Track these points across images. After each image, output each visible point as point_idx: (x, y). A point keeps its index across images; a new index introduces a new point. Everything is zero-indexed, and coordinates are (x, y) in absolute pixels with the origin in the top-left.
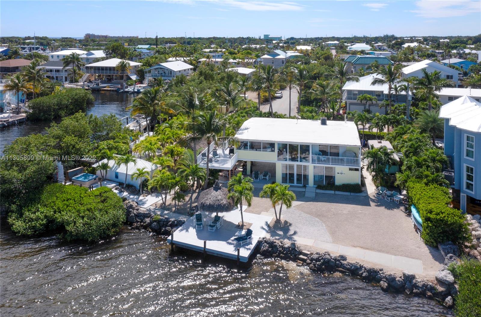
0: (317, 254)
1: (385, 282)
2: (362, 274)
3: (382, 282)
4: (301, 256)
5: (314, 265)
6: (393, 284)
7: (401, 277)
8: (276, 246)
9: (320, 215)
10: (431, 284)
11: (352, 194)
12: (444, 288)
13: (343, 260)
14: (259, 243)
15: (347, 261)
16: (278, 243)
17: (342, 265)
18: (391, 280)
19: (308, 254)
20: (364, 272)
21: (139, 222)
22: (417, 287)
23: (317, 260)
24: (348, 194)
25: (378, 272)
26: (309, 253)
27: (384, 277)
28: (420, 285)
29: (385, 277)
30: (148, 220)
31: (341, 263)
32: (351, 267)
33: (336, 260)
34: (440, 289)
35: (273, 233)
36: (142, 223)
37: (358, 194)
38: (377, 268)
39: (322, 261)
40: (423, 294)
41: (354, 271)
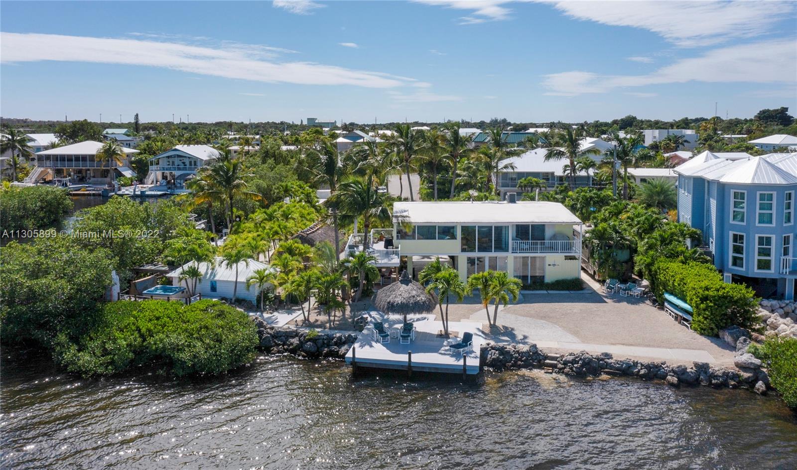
0: (571, 354)
1: (673, 376)
2: (639, 371)
3: (669, 377)
4: (547, 361)
5: (571, 369)
6: (684, 377)
7: (692, 368)
8: (508, 352)
9: (544, 317)
10: (733, 371)
11: (572, 292)
12: (751, 373)
13: (608, 359)
14: (484, 351)
15: (614, 359)
16: (510, 348)
17: (608, 365)
18: (681, 372)
19: (557, 358)
20: (642, 369)
21: (280, 345)
22: (716, 377)
23: (574, 362)
24: (567, 292)
25: (661, 366)
26: (558, 356)
27: (670, 371)
28: (720, 373)
29: (673, 371)
30: (295, 341)
31: (605, 362)
32: (622, 365)
33: (598, 359)
34: (746, 375)
35: (499, 341)
36: (285, 347)
37: (581, 292)
38: (657, 361)
39: (580, 362)
40: (724, 385)
41: (627, 371)
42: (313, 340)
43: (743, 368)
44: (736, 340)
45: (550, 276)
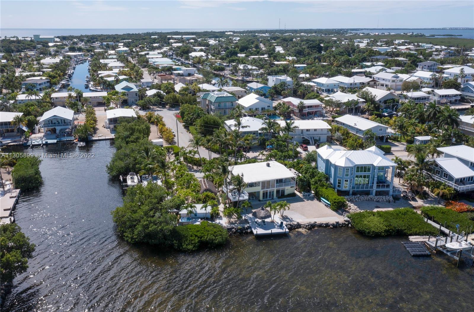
0: (307, 224)
3: (331, 226)
4: (302, 226)
5: (308, 228)
7: (335, 223)
8: (292, 225)
10: (344, 223)
14: (287, 226)
15: (317, 223)
17: (316, 225)
18: (333, 225)
20: (324, 225)
24: (291, 198)
26: (304, 224)
28: (341, 224)
30: (234, 231)
33: (314, 224)
34: (347, 223)
37: (297, 197)
38: (327, 222)
39: (310, 225)
40: (342, 226)
41: (320, 226)
42: (240, 229)
43: (346, 221)
44: (343, 212)
45: (286, 193)
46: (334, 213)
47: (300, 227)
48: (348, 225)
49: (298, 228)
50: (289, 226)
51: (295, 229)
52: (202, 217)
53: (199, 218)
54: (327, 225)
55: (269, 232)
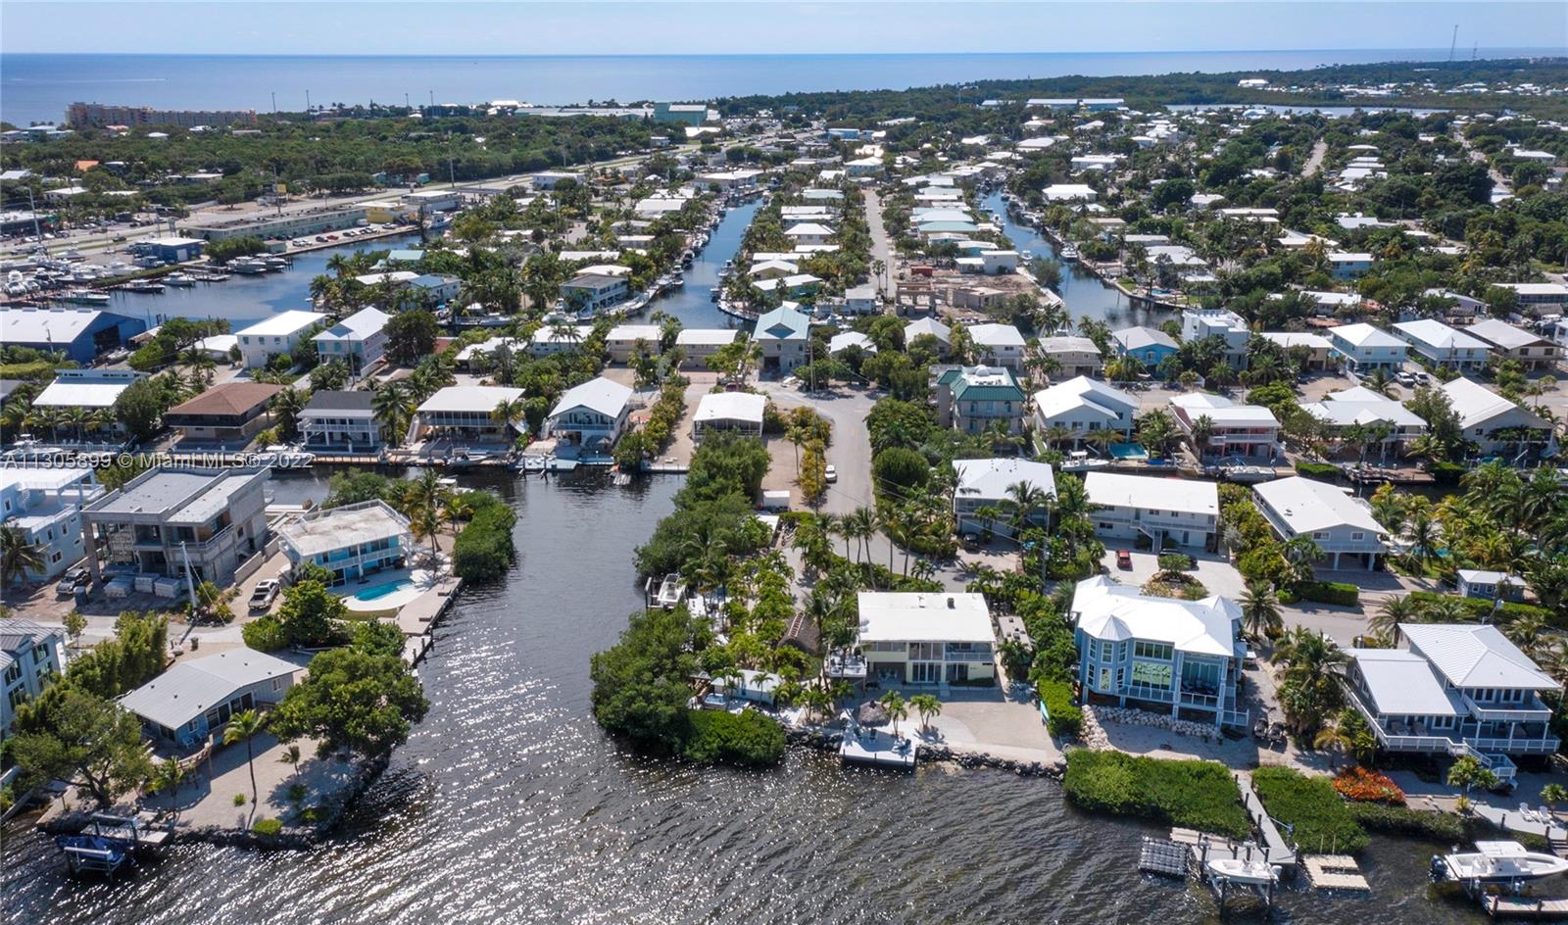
0: (966, 753)
1: (1019, 769)
4: (954, 756)
5: (965, 762)
6: (1024, 770)
7: (1030, 764)
8: (931, 750)
9: (958, 716)
10: (1051, 767)
11: (988, 689)
12: (1060, 768)
13: (986, 756)
14: (918, 750)
15: (990, 756)
16: (932, 747)
17: (986, 760)
18: (1023, 768)
20: (1003, 763)
21: (796, 739)
22: (1040, 770)
23: (967, 758)
24: (984, 689)
25: (1013, 762)
26: (959, 753)
28: (1043, 768)
29: (1019, 766)
30: (806, 738)
32: (993, 761)
33: (981, 756)
34: (1057, 769)
35: (927, 740)
36: (801, 741)
37: (994, 689)
39: (970, 758)
40: (1045, 775)
41: (995, 764)
42: (818, 739)
43: (1057, 765)
44: (1065, 743)
45: (971, 675)
46: (1050, 740)
47: (949, 759)
48: (1058, 774)
49: (942, 759)
50: (923, 752)
51: (936, 760)
52: (756, 698)
53: (747, 700)
54: (1010, 766)
55: (870, 755)
